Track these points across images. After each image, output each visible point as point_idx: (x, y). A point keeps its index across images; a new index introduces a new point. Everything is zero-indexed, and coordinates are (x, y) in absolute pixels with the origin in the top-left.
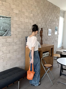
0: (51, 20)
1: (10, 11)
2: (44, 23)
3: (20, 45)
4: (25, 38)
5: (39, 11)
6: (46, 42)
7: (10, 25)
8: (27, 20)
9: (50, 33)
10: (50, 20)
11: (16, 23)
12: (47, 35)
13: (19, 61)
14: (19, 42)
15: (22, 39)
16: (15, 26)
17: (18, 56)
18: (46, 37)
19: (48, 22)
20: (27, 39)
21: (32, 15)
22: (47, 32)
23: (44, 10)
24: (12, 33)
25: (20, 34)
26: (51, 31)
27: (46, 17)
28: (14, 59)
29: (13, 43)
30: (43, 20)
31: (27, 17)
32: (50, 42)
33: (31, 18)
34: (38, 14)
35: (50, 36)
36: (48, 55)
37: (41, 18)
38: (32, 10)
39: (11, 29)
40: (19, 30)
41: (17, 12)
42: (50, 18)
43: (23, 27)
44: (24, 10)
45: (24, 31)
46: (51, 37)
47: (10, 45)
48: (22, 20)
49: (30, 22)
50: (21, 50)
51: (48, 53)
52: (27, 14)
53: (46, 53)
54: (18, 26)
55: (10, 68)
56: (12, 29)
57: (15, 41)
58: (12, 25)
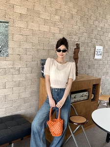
0: (102, 28)
1: (6, 9)
2: (85, 34)
3: (28, 75)
4: (39, 62)
5: (74, 11)
6: (89, 71)
7: (6, 36)
8: (45, 28)
9: (99, 53)
10: (99, 29)
11: (20, 31)
12: (92, 57)
13: (26, 104)
14: (26, 69)
15: (33, 63)
16: (17, 37)
17: (23, 95)
18: (90, 61)
19: (95, 32)
21: (57, 17)
22: (93, 51)
23: (86, 9)
24: (10, 51)
25: (28, 53)
26: (102, 51)
27: (91, 22)
28: (13, 99)
29: (11, 70)
30: (84, 29)
31: (46, 22)
32: (100, 71)
33: (55, 24)
34: (72, 17)
35: (100, 60)
36: (86, 98)
37: (78, 24)
38: (57, 7)
39: (9, 43)
40: (27, 46)
41: (24, 12)
42: (102, 25)
43: (35, 40)
44: (38, 8)
45: (39, 47)
46: (101, 62)
47: (5, 73)
48: (34, 26)
49: (53, 31)
50: (30, 83)
51: (86, 93)
52: (45, 16)
53: (81, 94)
54: (25, 39)
55: (5, 115)
56: (11, 44)
57: (17, 67)
58: (10, 37)
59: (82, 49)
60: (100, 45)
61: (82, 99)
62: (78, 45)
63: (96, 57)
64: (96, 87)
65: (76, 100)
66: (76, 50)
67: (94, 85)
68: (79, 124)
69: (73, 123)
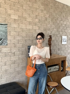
0: (65, 25)
1: (6, 17)
2: (55, 29)
3: (20, 56)
4: (27, 48)
5: (47, 16)
6: (59, 52)
7: (6, 33)
8: (30, 27)
9: (64, 41)
10: (64, 26)
11: (15, 30)
12: (60, 43)
13: (19, 75)
14: (19, 52)
15: (23, 48)
16: (13, 33)
17: (17, 69)
18: (59, 46)
19: (61, 28)
20: (29, 49)
21: (37, 20)
22: (61, 39)
23: (55, 14)
24: (8, 42)
25: (20, 43)
26: (66, 39)
27: (58, 22)
28: (11, 72)
29: (9, 54)
30: (54, 26)
31: (30, 23)
32: (66, 52)
33: (36, 24)
34: (46, 19)
35: (66, 45)
36: (57, 70)
37: (50, 23)
38: (37, 14)
39: (8, 37)
40: (19, 38)
41: (16, 18)
42: (65, 23)
43: (24, 34)
44: (25, 15)
45: (26, 39)
47: (6, 56)
48: (23, 26)
49: (34, 29)
50: (21, 61)
51: (57, 67)
52: (29, 19)
53: (54, 67)
54: (18, 34)
55: (6, 83)
56: (9, 38)
57: (13, 51)
58: (8, 33)
59: (53, 39)
60: (65, 35)
61: (55, 70)
62: (50, 36)
63: (63, 43)
64: (63, 62)
65: (51, 71)
66: (50, 39)
67: (62, 61)
68: (53, 87)
69: (49, 86)
